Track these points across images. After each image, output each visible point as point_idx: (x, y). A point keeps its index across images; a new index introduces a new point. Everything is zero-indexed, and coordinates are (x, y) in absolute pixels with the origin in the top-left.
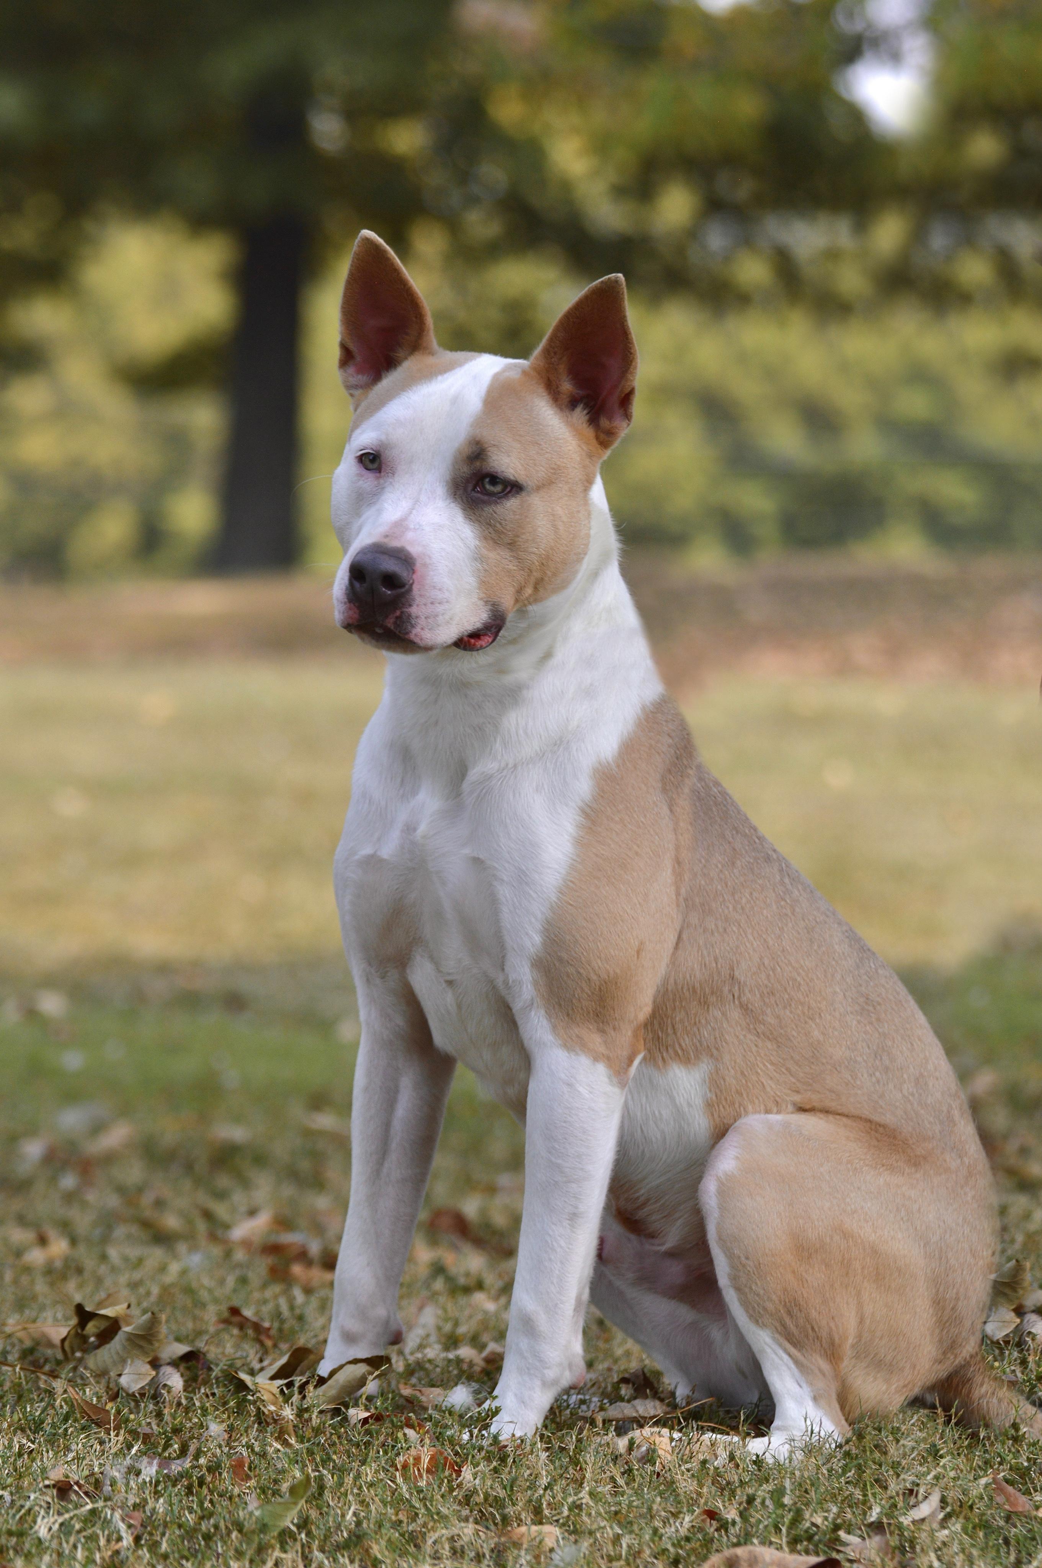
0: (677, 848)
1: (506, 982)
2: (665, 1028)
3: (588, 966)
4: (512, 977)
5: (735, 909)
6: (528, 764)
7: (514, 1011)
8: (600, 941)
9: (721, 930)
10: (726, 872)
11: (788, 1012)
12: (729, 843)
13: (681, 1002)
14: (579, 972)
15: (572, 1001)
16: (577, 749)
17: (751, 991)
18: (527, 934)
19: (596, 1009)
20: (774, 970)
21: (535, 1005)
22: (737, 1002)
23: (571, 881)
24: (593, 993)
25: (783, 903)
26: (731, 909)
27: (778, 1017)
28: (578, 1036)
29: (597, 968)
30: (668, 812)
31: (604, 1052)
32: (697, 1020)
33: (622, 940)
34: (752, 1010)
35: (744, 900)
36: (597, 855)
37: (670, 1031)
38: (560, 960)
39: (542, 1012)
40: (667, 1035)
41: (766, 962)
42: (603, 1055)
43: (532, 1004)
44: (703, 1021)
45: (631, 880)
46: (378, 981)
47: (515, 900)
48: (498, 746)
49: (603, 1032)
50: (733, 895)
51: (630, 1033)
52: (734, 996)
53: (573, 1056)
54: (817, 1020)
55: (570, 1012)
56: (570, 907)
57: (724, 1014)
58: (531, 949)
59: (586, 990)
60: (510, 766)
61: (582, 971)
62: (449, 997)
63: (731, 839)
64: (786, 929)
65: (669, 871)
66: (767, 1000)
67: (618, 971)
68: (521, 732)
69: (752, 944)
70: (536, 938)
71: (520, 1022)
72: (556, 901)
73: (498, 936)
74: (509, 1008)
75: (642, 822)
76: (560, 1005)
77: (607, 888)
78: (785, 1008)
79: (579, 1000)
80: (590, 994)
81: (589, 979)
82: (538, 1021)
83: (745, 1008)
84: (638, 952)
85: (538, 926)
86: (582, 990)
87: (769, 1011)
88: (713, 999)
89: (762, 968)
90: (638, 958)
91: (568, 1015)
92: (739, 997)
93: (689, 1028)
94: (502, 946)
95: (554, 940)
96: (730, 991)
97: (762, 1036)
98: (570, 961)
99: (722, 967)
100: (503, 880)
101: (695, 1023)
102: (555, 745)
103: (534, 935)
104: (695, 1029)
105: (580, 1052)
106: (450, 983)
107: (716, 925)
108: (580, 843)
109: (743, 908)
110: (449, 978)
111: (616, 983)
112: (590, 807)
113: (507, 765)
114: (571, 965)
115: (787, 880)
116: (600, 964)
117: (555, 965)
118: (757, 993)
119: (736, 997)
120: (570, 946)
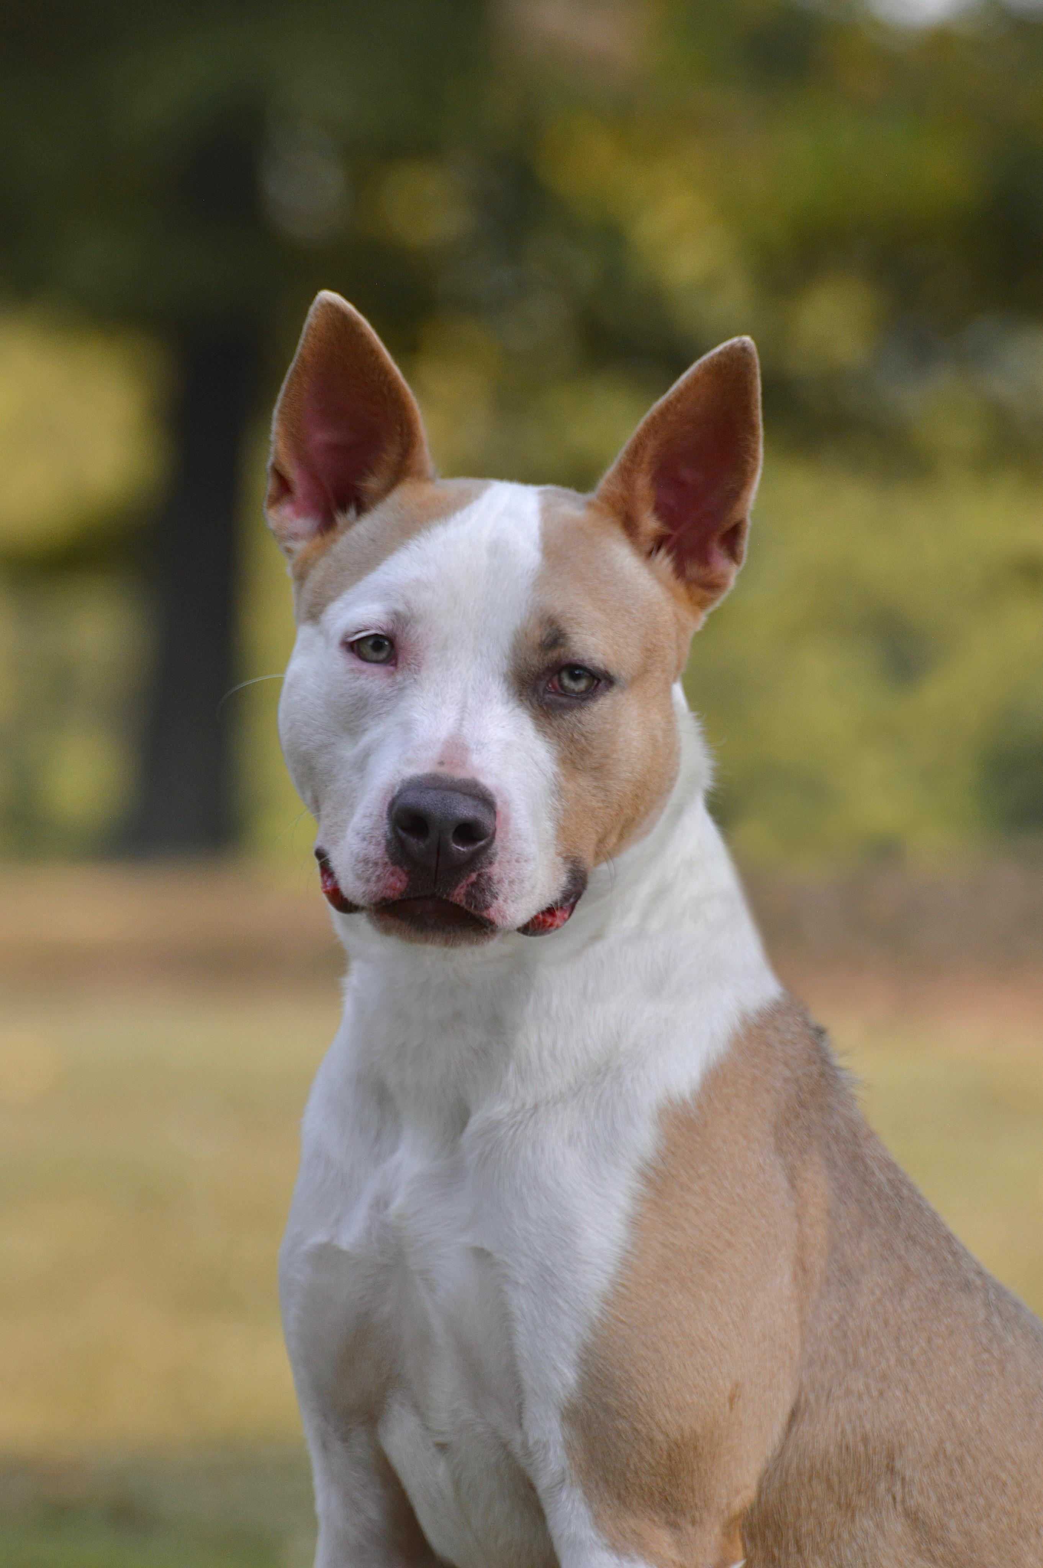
0: (802, 1245)
1: (524, 1444)
2: (784, 1544)
3: (649, 1419)
4: (534, 1436)
5: (899, 1361)
6: (555, 1103)
7: (540, 1490)
8: (668, 1379)
9: (875, 1394)
10: (888, 1304)
11: (984, 1526)
12: (900, 1258)
13: (810, 1502)
14: (635, 1429)
15: (624, 1475)
16: (632, 1079)
17: (921, 1492)
18: (555, 1368)
19: (664, 1490)
20: (961, 1461)
21: (568, 1482)
22: (900, 1508)
23: (623, 1285)
24: (658, 1463)
25: (986, 1356)
26: (893, 1361)
27: (967, 1534)
28: (634, 1532)
29: (663, 1422)
30: (785, 1185)
31: (676, 1558)
32: (836, 1532)
33: (704, 1378)
34: (924, 1523)
35: (916, 1350)
36: (664, 1245)
37: (792, 1549)
38: (607, 1408)
39: (579, 1492)
40: (788, 1555)
41: (949, 1447)
42: (674, 1563)
43: (563, 1480)
44: (846, 1536)
45: (720, 1286)
46: (338, 1446)
47: (536, 1314)
48: (511, 1076)
49: (674, 1526)
50: (897, 1340)
51: (717, 1530)
52: (894, 1499)
53: (625, 1564)
54: (1033, 1541)
55: (623, 1492)
56: (620, 1325)
57: (879, 1526)
58: (561, 1393)
59: (648, 1458)
60: (528, 1107)
61: (640, 1426)
62: (441, 1470)
63: (903, 1252)
64: (986, 1397)
65: (787, 1278)
66: (949, 1507)
67: (699, 1430)
68: (546, 1054)
69: (927, 1420)
70: (569, 1375)
71: (547, 1511)
72: (600, 1316)
73: (512, 1372)
74: (531, 1488)
75: (738, 1195)
76: (606, 1481)
77: (680, 1297)
78: (979, 1519)
79: (636, 1473)
80: (654, 1464)
81: (651, 1440)
82: (572, 1508)
83: (913, 1518)
84: (732, 1400)
85: (572, 1355)
86: (642, 1458)
87: (953, 1525)
88: (862, 1502)
89: (941, 1456)
90: (731, 1408)
91: (619, 1497)
92: (903, 1501)
93: (822, 1545)
94: (519, 1389)
95: (597, 1378)
96: (889, 1490)
97: (940, 1563)
98: (621, 1411)
99: (874, 1453)
100: (517, 1283)
101: (832, 1539)
102: (598, 1073)
103: (566, 1370)
104: (832, 1547)
105: (636, 1557)
106: (442, 1447)
107: (867, 1386)
108: (635, 1223)
109: (913, 1363)
110: (441, 1439)
111: (696, 1448)
112: (654, 1169)
113: (524, 1105)
114: (624, 1417)
115: (996, 1320)
116: (668, 1416)
117: (597, 1417)
118: (932, 1494)
119: (899, 1499)
120: (620, 1388)
